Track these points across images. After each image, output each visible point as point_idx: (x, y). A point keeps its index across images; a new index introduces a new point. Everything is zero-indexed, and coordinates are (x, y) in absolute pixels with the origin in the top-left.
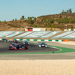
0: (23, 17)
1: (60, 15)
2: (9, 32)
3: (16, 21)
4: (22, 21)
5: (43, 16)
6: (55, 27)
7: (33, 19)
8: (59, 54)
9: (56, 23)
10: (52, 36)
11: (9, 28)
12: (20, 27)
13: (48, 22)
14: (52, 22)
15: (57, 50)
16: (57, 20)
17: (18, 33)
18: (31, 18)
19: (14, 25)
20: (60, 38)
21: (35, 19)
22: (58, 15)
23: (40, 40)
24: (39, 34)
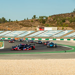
0: (35, 16)
1: (72, 14)
2: (21, 32)
3: (28, 21)
4: (34, 20)
5: (54, 15)
6: (67, 26)
7: (44, 18)
8: (71, 53)
9: (67, 22)
10: (64, 35)
11: (21, 28)
12: (31, 26)
13: (60, 21)
14: (64, 21)
15: (69, 49)
16: (68, 19)
17: (29, 32)
18: (42, 17)
19: (25, 24)
20: (71, 37)
21: (47, 18)
22: (70, 14)
23: (52, 39)
24: (51, 33)
